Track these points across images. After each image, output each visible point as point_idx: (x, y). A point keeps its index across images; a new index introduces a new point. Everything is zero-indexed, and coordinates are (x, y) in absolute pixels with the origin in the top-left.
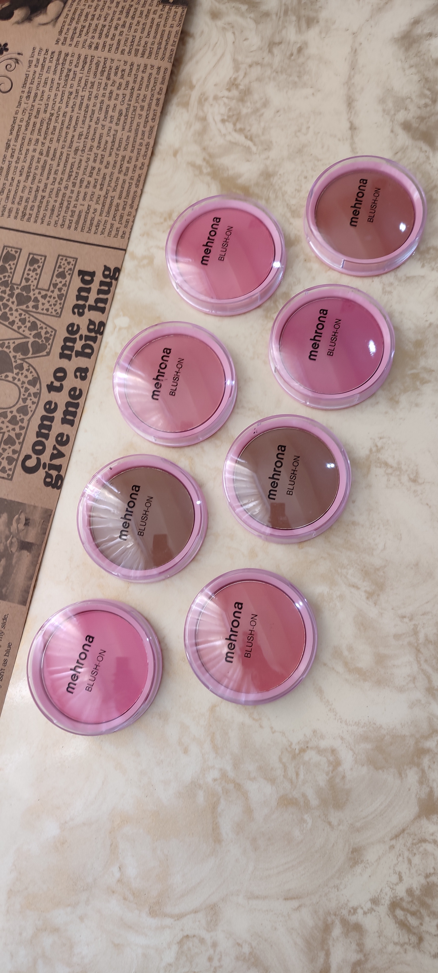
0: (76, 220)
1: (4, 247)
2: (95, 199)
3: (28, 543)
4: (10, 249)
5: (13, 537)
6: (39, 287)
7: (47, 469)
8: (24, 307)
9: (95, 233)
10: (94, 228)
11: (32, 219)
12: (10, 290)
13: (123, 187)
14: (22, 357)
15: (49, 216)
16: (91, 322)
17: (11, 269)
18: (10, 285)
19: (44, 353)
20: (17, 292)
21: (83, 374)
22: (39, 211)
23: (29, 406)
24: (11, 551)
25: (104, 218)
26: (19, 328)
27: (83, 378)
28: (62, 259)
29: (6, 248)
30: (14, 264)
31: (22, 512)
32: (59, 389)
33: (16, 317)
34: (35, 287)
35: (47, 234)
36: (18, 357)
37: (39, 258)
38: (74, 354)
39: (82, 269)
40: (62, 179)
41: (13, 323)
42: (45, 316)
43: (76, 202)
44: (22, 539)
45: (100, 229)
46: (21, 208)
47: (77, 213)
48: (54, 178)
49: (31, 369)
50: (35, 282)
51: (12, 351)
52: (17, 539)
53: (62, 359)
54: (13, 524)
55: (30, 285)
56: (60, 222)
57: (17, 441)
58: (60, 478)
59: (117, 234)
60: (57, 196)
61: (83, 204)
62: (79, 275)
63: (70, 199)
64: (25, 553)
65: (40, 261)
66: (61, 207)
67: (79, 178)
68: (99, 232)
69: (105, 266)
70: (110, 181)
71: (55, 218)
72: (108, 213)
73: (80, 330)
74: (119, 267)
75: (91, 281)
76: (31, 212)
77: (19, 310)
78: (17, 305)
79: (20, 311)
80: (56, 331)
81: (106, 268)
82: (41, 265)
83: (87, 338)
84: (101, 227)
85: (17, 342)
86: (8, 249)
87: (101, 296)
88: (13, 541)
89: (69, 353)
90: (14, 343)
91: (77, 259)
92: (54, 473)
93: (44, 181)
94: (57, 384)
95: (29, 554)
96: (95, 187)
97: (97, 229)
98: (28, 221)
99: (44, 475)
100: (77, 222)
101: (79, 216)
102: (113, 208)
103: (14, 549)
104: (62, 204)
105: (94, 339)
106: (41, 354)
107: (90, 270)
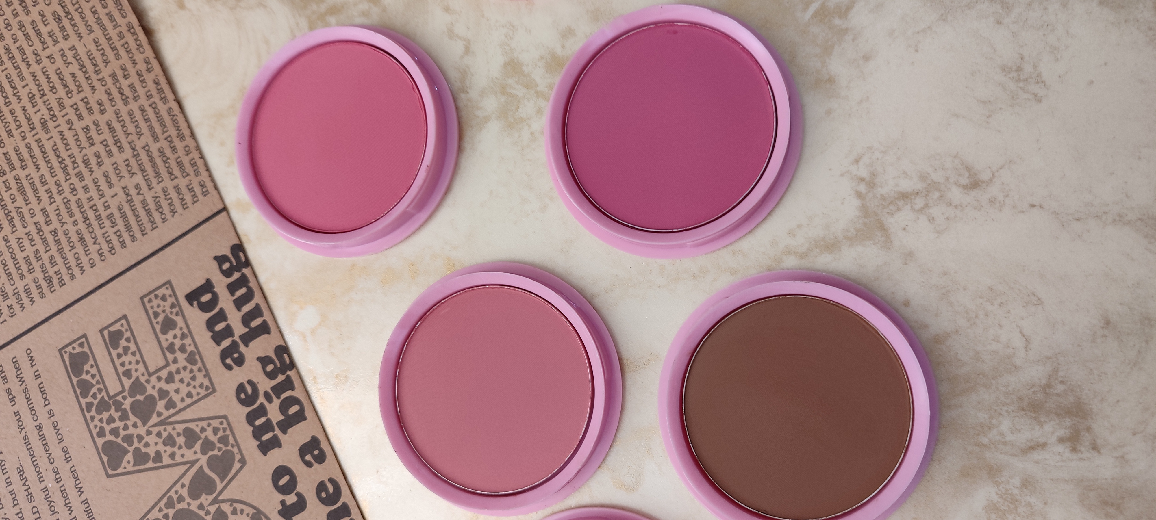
0: (123, 224)
1: (60, 351)
2: (124, 173)
4: (69, 349)
6: (151, 370)
8: (155, 419)
9: (164, 221)
10: (156, 216)
11: (66, 278)
12: (117, 410)
13: (147, 120)
14: (211, 498)
15: (83, 252)
16: (264, 361)
17: (93, 376)
18: (111, 402)
19: (237, 465)
20: (127, 404)
21: (316, 452)
22: (65, 258)
25: (158, 188)
26: (172, 456)
27: (321, 458)
28: (150, 301)
29: (63, 351)
30: (92, 366)
32: (301, 505)
33: (156, 444)
34: (146, 377)
35: (102, 281)
36: (206, 504)
37: (117, 327)
38: (278, 432)
39: (188, 290)
40: (58, 185)
41: (158, 456)
42: (194, 408)
43: (103, 200)
45: (166, 209)
46: (39, 275)
47: (117, 215)
48: (46, 191)
49: (239, 506)
50: (141, 367)
51: (190, 501)
53: (269, 453)
55: (137, 378)
56: (105, 248)
59: (194, 196)
60: (71, 215)
61: (113, 194)
62: (192, 305)
63: (92, 203)
65: (123, 329)
66: (89, 225)
67: (79, 160)
68: (169, 215)
69: (216, 258)
70: (123, 126)
71: (93, 248)
72: (158, 174)
73: (258, 385)
74: (236, 241)
75: (215, 299)
76: (56, 269)
77: (151, 429)
78: (144, 424)
79: (155, 430)
80: (225, 417)
81: (220, 260)
82: (128, 334)
83: (278, 390)
84: (165, 204)
85: (187, 480)
86: (67, 350)
87: (247, 308)
89: (269, 435)
90: (183, 486)
91: (169, 282)
93: (37, 209)
94: (291, 499)
96: (110, 153)
97: (162, 213)
98: (63, 285)
100: (128, 227)
101: (124, 216)
102: (159, 162)
104: (86, 219)
105: (288, 384)
106: (233, 471)
107: (199, 282)
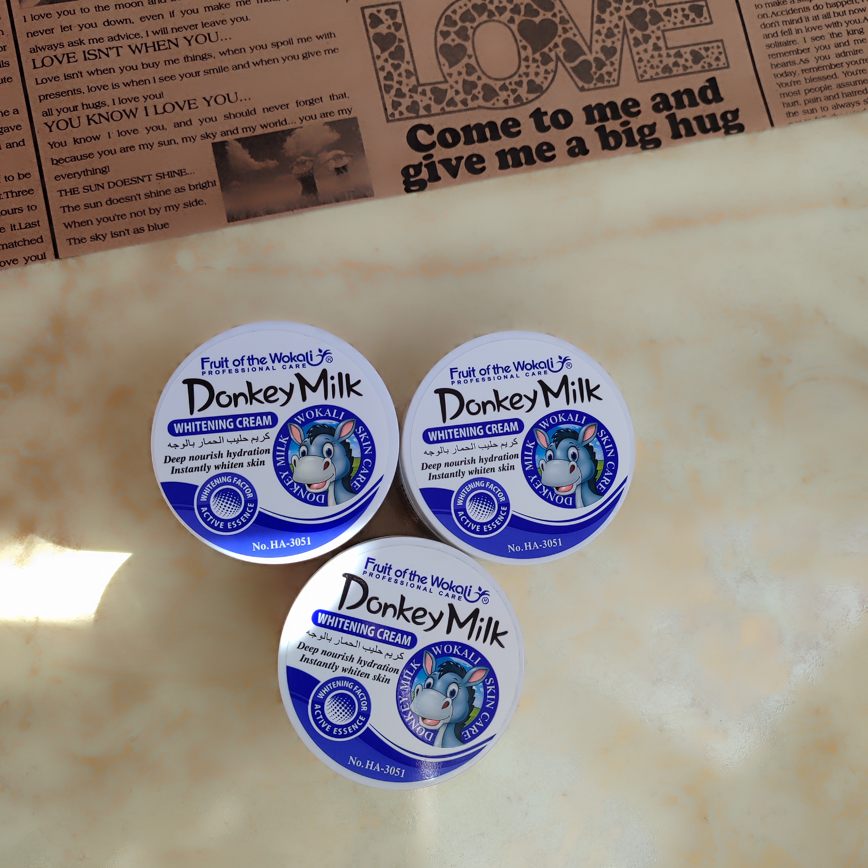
0: (782, 41)
2: (821, 53)
3: (314, 186)
5: (312, 161)
6: (667, 34)
7: (424, 162)
8: (629, 26)
10: (781, 70)
13: (855, 83)
14: (561, 55)
16: (652, 128)
19: (580, 84)
20: (646, 6)
21: (577, 150)
23: (499, 98)
24: (292, 168)
25: (801, 77)
26: (599, 33)
27: (572, 153)
28: (718, 47)
31: (351, 156)
32: (541, 128)
33: (611, 22)
34: (662, 28)
36: (557, 50)
37: (705, 14)
38: (598, 124)
39: (718, 81)
41: (601, 21)
42: (630, 61)
43: (804, 30)
44: (315, 175)
45: (784, 79)
47: (790, 38)
49: (550, 77)
50: (670, 26)
51: (562, 38)
52: (312, 168)
53: (583, 113)
54: (331, 152)
55: (662, 20)
56: (767, 21)
57: (444, 104)
58: (422, 186)
59: (788, 105)
61: (806, 39)
62: (708, 81)
63: (804, 20)
64: (300, 187)
65: (702, 19)
66: (788, 13)
67: (839, 19)
68: (779, 80)
69: (737, 110)
70: (856, 62)
71: (770, 10)
72: (812, 80)
73: (635, 118)
74: (747, 128)
75: (707, 101)
77: (622, 20)
78: (628, 17)
79: (621, 24)
80: (618, 85)
81: (735, 113)
82: (698, 21)
83: (629, 132)
84: (788, 79)
85: (578, 39)
87: (694, 124)
88: (307, 163)
89: (597, 117)
90: (575, 35)
91: (728, 67)
92: (424, 174)
94: (547, 121)
95: (300, 192)
96: (838, 45)
97: (782, 75)
99: (416, 163)
100: (778, 44)
101: (787, 43)
102: (822, 84)
103: (297, 170)
104: (793, 11)
105: (631, 143)
106: (577, 79)
107: (723, 93)
